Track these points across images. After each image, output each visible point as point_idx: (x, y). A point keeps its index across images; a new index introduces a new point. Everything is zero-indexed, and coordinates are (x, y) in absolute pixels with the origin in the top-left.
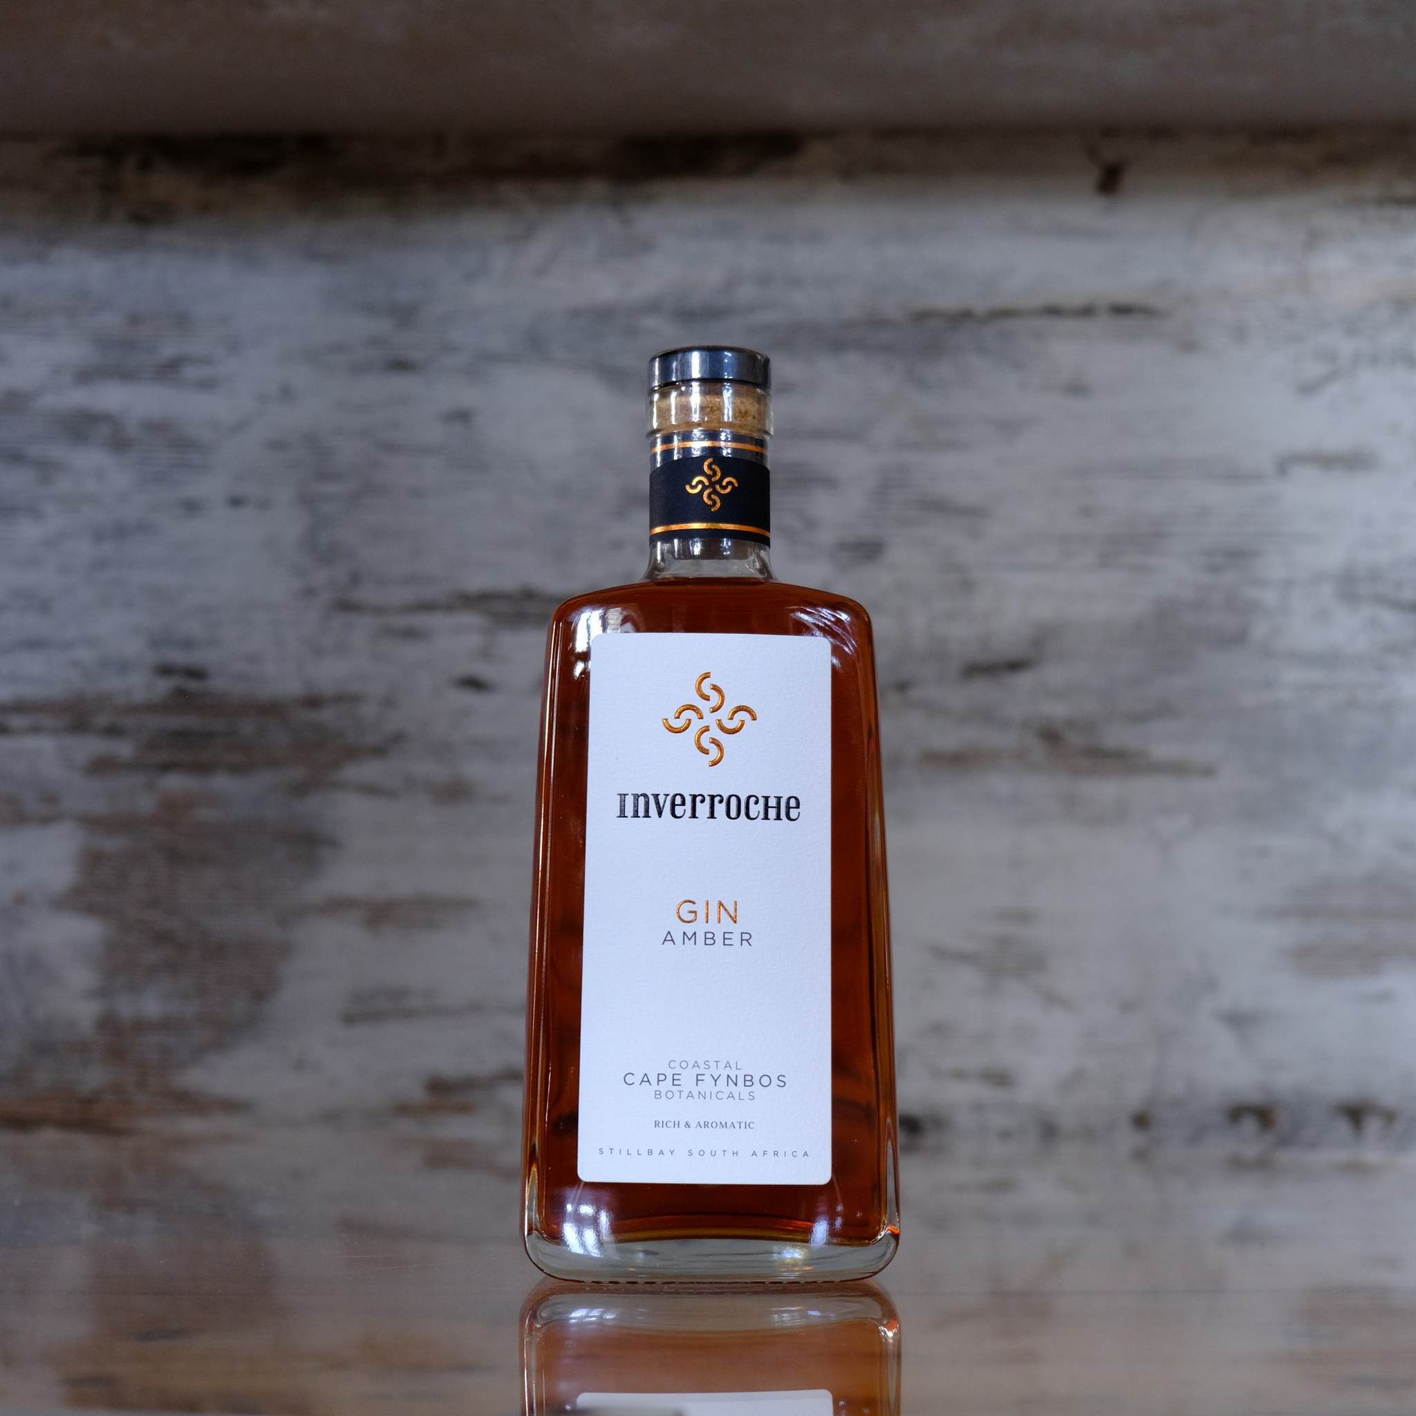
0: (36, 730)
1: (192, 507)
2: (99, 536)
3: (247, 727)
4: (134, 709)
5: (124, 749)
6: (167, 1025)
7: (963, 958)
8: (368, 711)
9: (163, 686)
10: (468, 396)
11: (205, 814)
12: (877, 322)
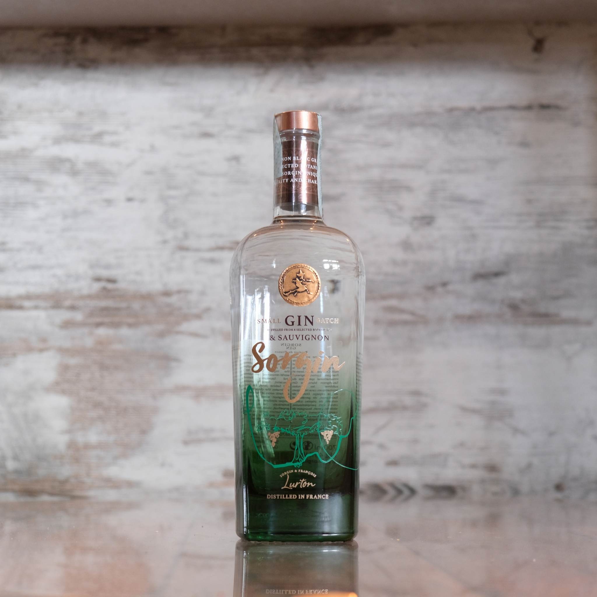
0: (36, 308)
1: (109, 202)
2: (65, 217)
3: (136, 306)
4: (82, 297)
5: (78, 316)
6: (100, 446)
7: (474, 411)
8: (193, 297)
9: (97, 286)
10: (239, 149)
11: (117, 347)
12: (430, 114)
